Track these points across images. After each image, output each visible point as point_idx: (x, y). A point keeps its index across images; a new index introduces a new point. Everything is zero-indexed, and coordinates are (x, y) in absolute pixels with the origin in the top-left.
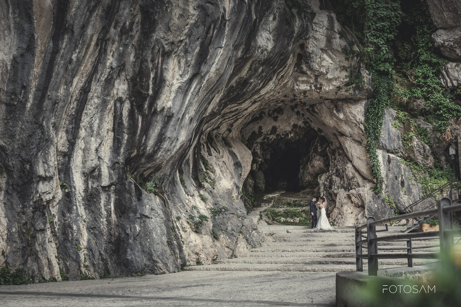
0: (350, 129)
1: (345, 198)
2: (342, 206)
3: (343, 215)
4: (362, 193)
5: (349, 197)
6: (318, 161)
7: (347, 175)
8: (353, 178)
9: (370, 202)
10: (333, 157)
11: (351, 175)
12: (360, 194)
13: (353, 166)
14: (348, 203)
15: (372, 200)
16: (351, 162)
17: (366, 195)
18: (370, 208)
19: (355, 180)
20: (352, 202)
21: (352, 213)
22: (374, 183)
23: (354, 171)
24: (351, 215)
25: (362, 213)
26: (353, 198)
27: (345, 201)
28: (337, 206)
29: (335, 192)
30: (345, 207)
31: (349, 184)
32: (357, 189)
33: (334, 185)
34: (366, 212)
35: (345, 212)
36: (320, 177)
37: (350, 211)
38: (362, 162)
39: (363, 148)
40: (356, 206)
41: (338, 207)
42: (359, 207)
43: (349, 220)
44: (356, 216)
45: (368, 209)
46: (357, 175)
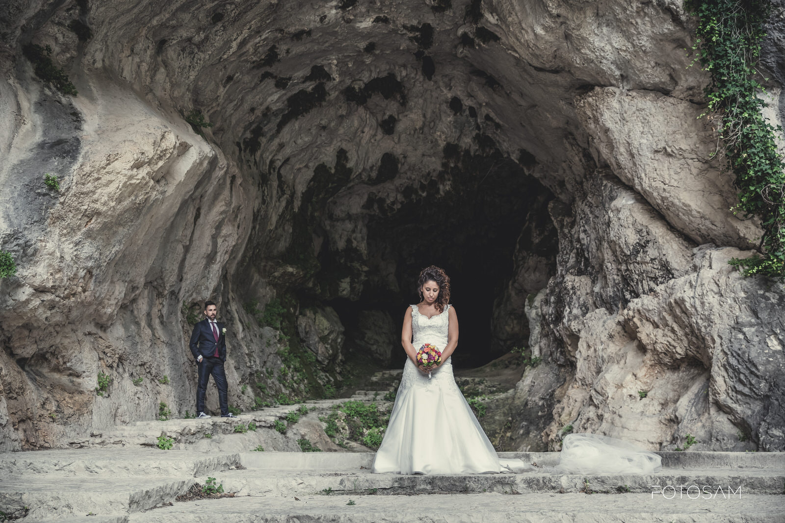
1: (611, 337)
2: (599, 371)
3: (605, 402)
4: (687, 294)
5: (629, 331)
6: (535, 270)
7: (612, 244)
8: (642, 246)
9: (738, 327)
10: (567, 220)
11: (632, 238)
12: (680, 303)
13: (642, 199)
14: (624, 356)
15: (745, 317)
16: (629, 188)
17: (712, 299)
18: (738, 356)
19: (652, 252)
20: (642, 349)
21: (644, 395)
23: (641, 218)
24: (639, 405)
25: (695, 388)
26: (646, 332)
27: (613, 348)
28: (579, 375)
29: (574, 326)
30: (612, 374)
31: (626, 280)
32: (660, 289)
33: (569, 304)
34: (721, 381)
35: (610, 391)
36: (531, 301)
37: (633, 388)
38: (676, 164)
39: (682, 106)
40: (660, 363)
41: (583, 380)
42: (675, 366)
43: (631, 424)
44: (664, 405)
45: (727, 366)
46: (658, 230)
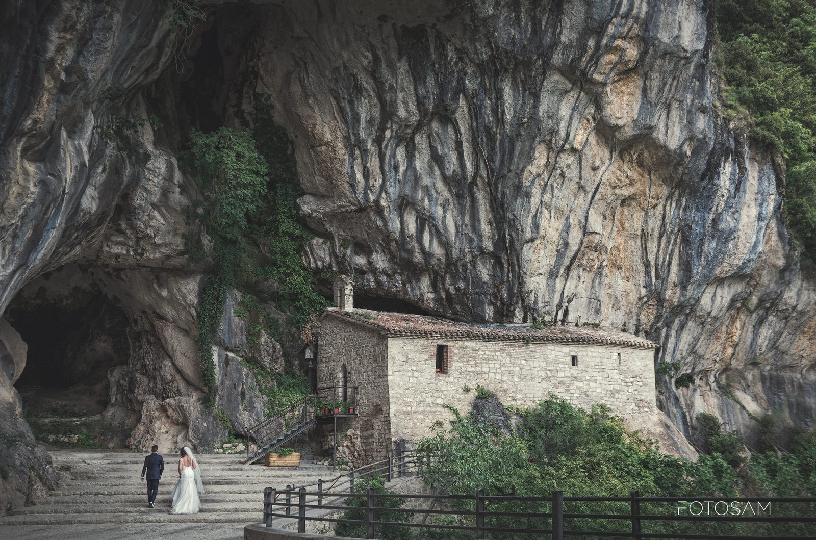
0: (174, 312)
1: (157, 409)
2: (151, 422)
3: (155, 435)
4: (185, 405)
5: (163, 409)
6: (105, 341)
7: (162, 378)
8: (172, 381)
9: (197, 418)
10: (137, 344)
11: (169, 377)
12: (183, 406)
13: (174, 364)
14: (161, 418)
15: (199, 416)
16: (171, 358)
17: (192, 408)
18: (196, 427)
19: (175, 384)
20: (168, 417)
21: (167, 432)
22: (203, 391)
23: (173, 372)
24: (165, 436)
25: (183, 433)
26: (170, 411)
27: (157, 414)
28: (142, 421)
29: (140, 398)
30: (157, 424)
31: (165, 390)
32: (177, 398)
33: (138, 388)
34: (191, 433)
35: (156, 430)
36: (112, 373)
37: (164, 430)
38: (187, 360)
39: (192, 341)
40: (173, 422)
41: (144, 423)
42: (178, 424)
43: (163, 443)
44: (173, 437)
45: (193, 429)
46: (178, 377)
